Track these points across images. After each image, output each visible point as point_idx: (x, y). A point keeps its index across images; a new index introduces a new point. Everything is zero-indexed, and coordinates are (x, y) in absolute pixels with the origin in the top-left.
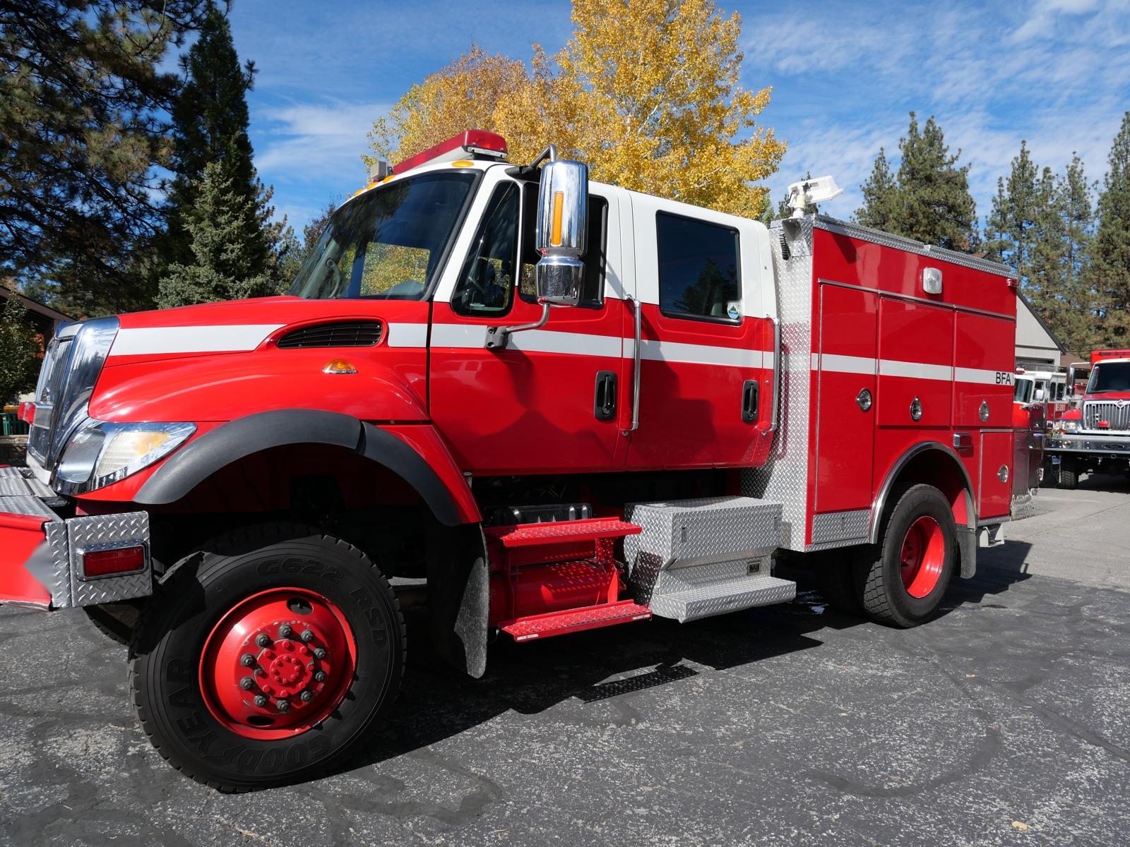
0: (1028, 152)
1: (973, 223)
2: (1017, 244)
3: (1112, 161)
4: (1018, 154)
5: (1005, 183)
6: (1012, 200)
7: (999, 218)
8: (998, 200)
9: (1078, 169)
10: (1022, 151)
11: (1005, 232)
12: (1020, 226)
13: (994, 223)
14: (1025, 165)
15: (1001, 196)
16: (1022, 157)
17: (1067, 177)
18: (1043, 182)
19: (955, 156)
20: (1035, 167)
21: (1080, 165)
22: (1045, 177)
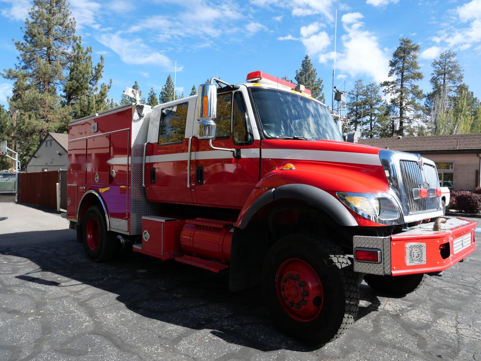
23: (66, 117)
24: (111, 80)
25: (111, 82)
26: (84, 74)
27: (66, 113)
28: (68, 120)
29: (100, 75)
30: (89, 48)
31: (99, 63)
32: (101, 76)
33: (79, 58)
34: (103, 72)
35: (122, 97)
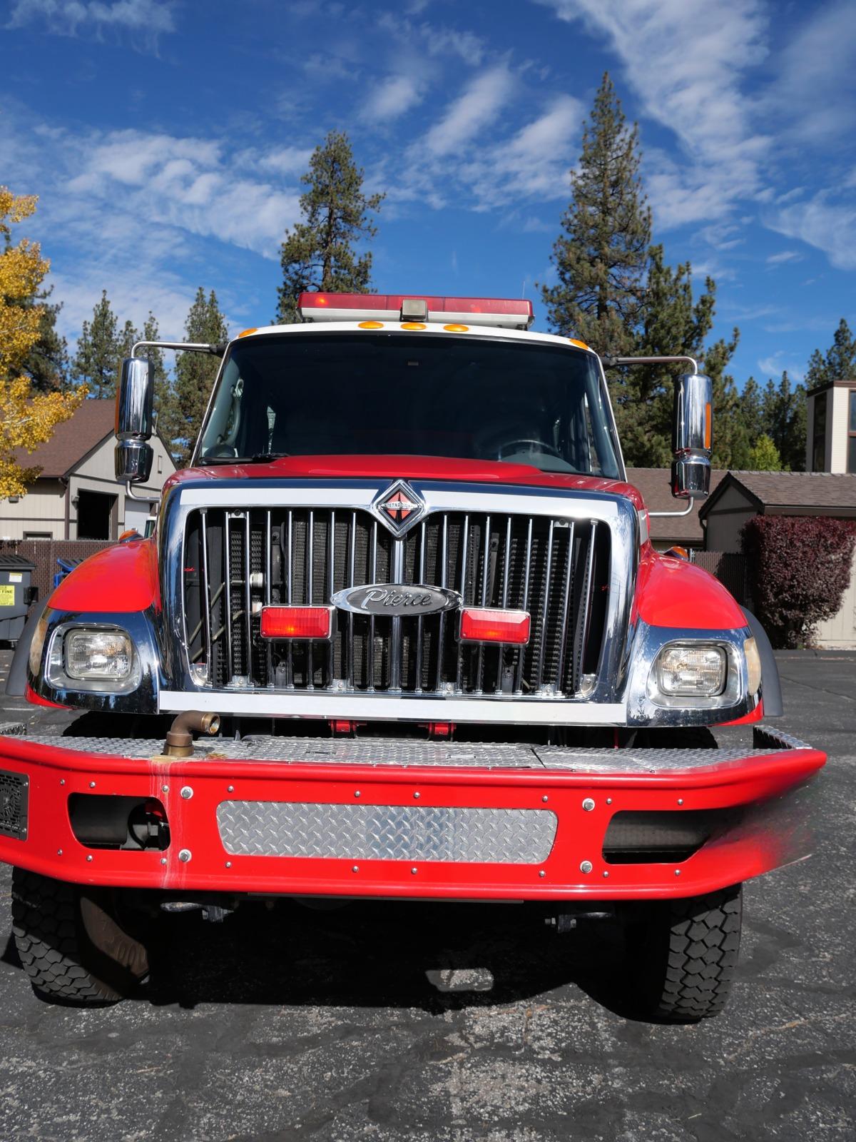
0: (109, 302)
1: (64, 362)
2: (97, 387)
3: (189, 328)
4: (99, 302)
5: (89, 327)
6: (94, 345)
7: (83, 360)
8: (83, 342)
9: (154, 328)
10: (104, 300)
11: (89, 375)
12: (101, 373)
13: (78, 365)
14: (106, 314)
15: (85, 339)
16: (103, 306)
17: (144, 333)
18: (125, 334)
19: (47, 292)
20: (114, 318)
21: (155, 324)
22: (127, 329)
23: (632, 431)
24: (736, 330)
25: (736, 336)
26: (670, 328)
27: (631, 421)
28: (635, 435)
29: (708, 323)
30: (684, 266)
31: (702, 296)
32: (707, 326)
33: (661, 295)
34: (714, 314)
35: (811, 365)
